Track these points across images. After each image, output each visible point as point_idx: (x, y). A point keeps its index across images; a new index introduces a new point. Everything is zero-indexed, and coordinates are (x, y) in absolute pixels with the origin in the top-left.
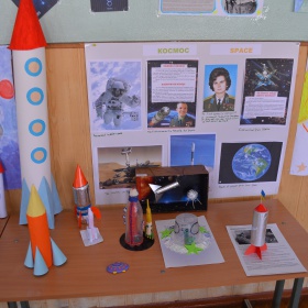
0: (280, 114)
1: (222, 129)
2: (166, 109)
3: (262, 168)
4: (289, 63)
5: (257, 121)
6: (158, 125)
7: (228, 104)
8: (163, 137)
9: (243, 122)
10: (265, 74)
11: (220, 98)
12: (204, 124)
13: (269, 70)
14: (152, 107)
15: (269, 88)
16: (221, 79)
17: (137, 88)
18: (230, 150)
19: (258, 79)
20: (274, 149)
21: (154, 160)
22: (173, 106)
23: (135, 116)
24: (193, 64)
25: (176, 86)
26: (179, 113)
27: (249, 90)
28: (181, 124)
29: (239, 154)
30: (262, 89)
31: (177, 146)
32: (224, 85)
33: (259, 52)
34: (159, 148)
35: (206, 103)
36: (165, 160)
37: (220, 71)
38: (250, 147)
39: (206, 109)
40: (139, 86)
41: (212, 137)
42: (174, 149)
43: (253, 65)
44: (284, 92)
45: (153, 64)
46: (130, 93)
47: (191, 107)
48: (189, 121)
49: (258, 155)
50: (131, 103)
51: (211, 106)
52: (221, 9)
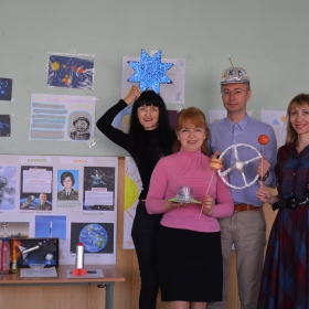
0: (110, 203)
1: (72, 213)
2: (32, 197)
3: (101, 242)
4: (112, 170)
5: (95, 208)
6: (27, 208)
7: (74, 196)
8: (30, 217)
9: (85, 208)
10: (97, 177)
11: (68, 191)
12: (58, 208)
13: (100, 174)
14: (24, 195)
15: (101, 186)
16: (68, 179)
17: (14, 183)
18: (77, 228)
19: (93, 180)
20: (108, 227)
21: (24, 233)
22: (37, 195)
23: (11, 201)
24: (50, 169)
25: (40, 183)
26: (41, 200)
27: (87, 186)
28: (43, 208)
29: (83, 231)
30: (96, 186)
31: (40, 222)
32: (70, 183)
33: (91, 163)
34: (26, 225)
35: (59, 194)
36: (31, 234)
38: (91, 226)
39: (59, 198)
40: (15, 181)
41: (64, 218)
42: (37, 225)
43: (89, 171)
44: (111, 188)
45: (24, 168)
46: (9, 186)
47: (49, 197)
48: (48, 206)
49: (97, 232)
50: (9, 193)
51: (63, 196)
52: (67, 138)
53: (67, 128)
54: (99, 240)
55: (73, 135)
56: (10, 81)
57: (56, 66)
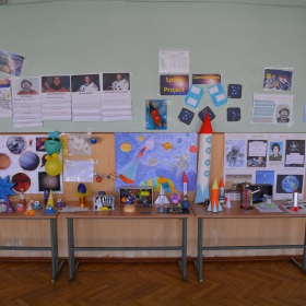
0: (301, 162)
1: (278, 168)
2: (254, 159)
3: (295, 187)
4: (303, 142)
5: (292, 165)
6: (251, 166)
7: (279, 158)
8: (253, 171)
9: (286, 166)
10: (294, 146)
11: (276, 155)
12: (270, 166)
14: (249, 158)
16: (276, 147)
17: (243, 150)
18: (281, 178)
20: (300, 178)
21: (248, 181)
22: (257, 158)
23: (242, 161)
24: (265, 141)
25: (259, 150)
26: (260, 161)
27: (288, 152)
29: (284, 180)
31: (259, 175)
32: (277, 150)
33: (291, 137)
34: (250, 176)
36: (253, 181)
37: (276, 145)
38: (289, 177)
39: (270, 160)
41: (273, 172)
42: (257, 176)
43: (289, 143)
44: (302, 153)
45: (250, 141)
47: (264, 159)
48: (263, 165)
49: (293, 180)
51: (272, 158)
52: (275, 122)
53: (275, 116)
54: (293, 185)
55: (279, 120)
56: (240, 86)
57: (269, 76)
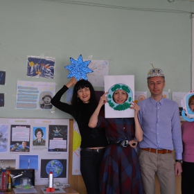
0: (64, 147)
1: (41, 153)
2: (18, 144)
3: (59, 171)
4: (66, 127)
5: (55, 150)
6: (14, 151)
7: (43, 143)
8: (16, 156)
9: (49, 150)
10: (57, 131)
12: (34, 151)
13: (58, 129)
14: (12, 143)
15: (59, 137)
16: (39, 132)
18: (45, 162)
19: (54, 133)
20: (63, 162)
21: (12, 166)
22: (20, 143)
23: (5, 146)
24: (28, 126)
25: (22, 135)
26: (23, 146)
27: (51, 137)
28: (24, 151)
29: (48, 164)
30: (56, 137)
31: (22, 159)
32: (41, 135)
33: (54, 122)
34: (14, 161)
35: (34, 142)
36: (17, 166)
38: (53, 161)
39: (34, 145)
40: (7, 134)
41: (37, 156)
42: (21, 161)
43: (52, 128)
44: (65, 138)
45: (13, 126)
46: (4, 137)
47: (28, 144)
48: (27, 149)
49: (57, 165)
50: (4, 141)
51: (36, 143)
52: (38, 108)
53: (38, 102)
54: (58, 170)
55: (42, 106)
56: (4, 73)
57: (32, 64)
